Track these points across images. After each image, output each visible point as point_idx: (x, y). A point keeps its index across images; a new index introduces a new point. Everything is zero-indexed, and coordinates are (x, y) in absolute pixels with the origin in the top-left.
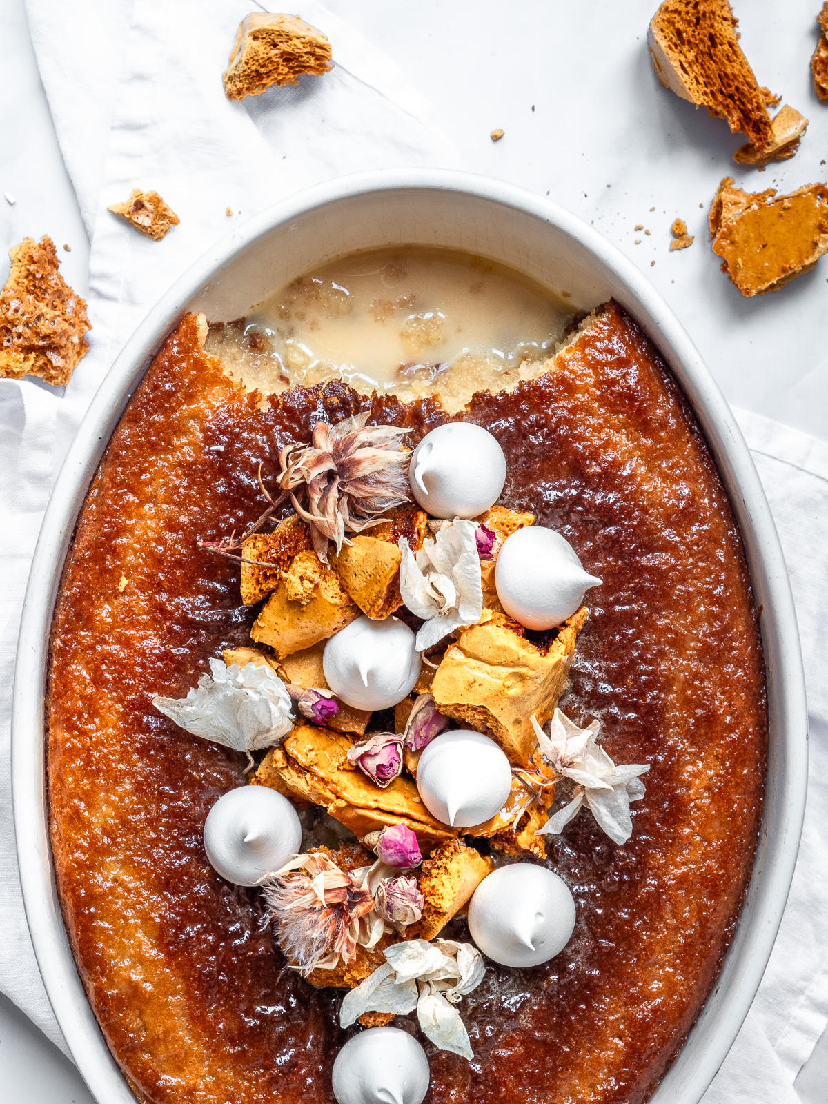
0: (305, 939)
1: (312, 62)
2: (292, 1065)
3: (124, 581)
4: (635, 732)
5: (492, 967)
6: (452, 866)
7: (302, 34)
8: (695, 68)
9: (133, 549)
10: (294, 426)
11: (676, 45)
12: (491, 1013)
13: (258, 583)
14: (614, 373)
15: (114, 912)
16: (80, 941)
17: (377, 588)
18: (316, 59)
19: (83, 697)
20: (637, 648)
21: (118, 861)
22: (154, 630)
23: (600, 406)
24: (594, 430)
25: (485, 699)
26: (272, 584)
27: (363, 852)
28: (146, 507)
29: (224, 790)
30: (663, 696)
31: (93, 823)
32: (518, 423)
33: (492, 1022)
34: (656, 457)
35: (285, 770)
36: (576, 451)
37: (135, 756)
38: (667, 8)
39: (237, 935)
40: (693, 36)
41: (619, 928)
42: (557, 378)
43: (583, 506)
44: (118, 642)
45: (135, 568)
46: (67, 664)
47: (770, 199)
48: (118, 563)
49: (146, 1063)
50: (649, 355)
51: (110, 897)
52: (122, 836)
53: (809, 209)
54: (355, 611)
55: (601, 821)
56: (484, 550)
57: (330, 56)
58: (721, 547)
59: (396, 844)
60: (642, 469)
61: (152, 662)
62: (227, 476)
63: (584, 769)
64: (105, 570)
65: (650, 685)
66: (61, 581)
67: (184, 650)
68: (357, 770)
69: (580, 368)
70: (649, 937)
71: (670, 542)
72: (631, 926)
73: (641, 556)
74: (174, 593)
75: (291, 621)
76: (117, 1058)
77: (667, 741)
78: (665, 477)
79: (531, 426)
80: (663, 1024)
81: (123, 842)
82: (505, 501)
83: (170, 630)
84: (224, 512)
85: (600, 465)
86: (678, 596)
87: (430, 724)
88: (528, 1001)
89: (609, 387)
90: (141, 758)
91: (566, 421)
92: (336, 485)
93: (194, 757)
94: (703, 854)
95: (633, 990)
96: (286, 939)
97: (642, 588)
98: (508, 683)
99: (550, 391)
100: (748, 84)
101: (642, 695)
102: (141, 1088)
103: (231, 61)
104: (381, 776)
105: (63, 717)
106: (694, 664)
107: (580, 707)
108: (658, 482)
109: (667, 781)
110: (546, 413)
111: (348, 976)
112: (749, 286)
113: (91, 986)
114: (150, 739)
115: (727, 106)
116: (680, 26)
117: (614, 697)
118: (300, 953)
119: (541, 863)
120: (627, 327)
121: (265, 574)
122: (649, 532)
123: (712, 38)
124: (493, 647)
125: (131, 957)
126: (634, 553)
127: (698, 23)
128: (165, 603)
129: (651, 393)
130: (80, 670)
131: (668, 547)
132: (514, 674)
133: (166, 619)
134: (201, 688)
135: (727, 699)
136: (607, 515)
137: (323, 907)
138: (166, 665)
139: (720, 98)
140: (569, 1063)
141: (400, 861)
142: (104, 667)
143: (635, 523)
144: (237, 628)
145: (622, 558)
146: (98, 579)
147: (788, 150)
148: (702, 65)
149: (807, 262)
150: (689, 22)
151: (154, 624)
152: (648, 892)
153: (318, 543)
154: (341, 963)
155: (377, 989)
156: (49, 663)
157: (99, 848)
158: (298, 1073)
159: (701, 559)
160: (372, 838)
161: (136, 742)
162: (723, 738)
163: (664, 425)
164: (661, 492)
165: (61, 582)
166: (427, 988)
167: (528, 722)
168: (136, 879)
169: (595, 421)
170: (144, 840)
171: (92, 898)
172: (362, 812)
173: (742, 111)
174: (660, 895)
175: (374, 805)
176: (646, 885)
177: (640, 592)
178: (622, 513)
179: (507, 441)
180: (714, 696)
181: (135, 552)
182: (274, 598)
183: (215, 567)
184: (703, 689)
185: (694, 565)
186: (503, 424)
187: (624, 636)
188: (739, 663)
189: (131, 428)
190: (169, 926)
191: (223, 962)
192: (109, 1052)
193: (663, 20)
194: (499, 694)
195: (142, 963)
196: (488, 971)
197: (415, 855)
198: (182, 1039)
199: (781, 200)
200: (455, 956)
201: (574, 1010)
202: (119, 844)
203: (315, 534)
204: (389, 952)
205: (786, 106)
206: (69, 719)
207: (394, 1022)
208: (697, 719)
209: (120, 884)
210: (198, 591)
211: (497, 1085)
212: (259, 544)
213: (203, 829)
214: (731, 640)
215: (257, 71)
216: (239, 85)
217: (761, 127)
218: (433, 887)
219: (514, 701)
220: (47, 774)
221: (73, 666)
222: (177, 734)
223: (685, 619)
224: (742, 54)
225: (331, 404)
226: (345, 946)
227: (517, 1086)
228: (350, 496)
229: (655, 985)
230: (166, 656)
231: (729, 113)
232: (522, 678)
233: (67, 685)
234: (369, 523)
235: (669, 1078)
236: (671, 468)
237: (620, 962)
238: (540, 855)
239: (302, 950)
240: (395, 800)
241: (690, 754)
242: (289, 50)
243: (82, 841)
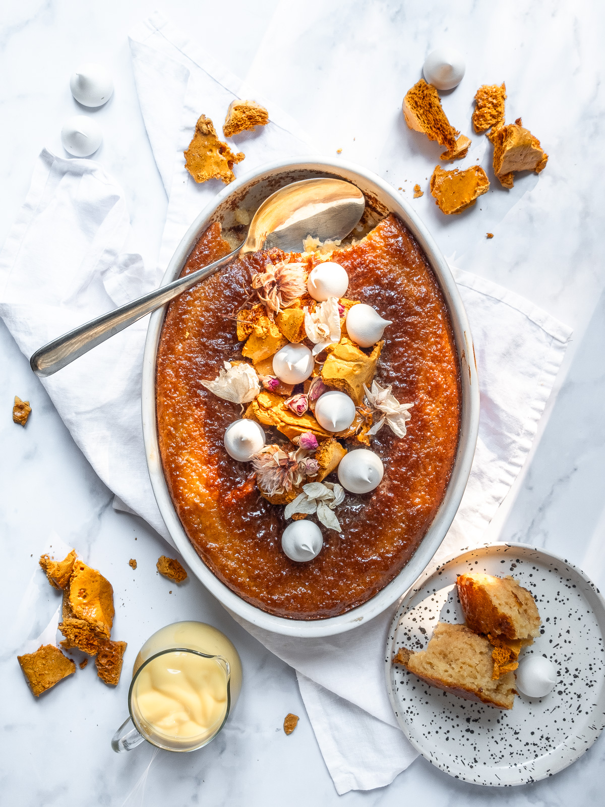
0: (270, 481)
1: (260, 120)
2: (264, 537)
3: (188, 334)
4: (405, 392)
5: (348, 494)
6: (330, 449)
7: (256, 107)
8: (423, 117)
9: (191, 320)
10: (258, 266)
11: (415, 107)
12: (348, 514)
13: (244, 330)
14: (392, 241)
15: (187, 474)
16: (172, 487)
17: (294, 329)
18: (262, 118)
19: (171, 383)
20: (405, 357)
21: (188, 452)
22: (201, 354)
23: (387, 255)
24: (385, 265)
25: (345, 376)
26: (250, 330)
27: (292, 447)
28: (196, 302)
29: (232, 421)
30: (417, 376)
31: (177, 437)
32: (352, 263)
33: (349, 517)
34: (411, 276)
35: (258, 411)
36: (377, 274)
37: (194, 407)
38: (410, 93)
39: (239, 483)
40: (422, 103)
41: (401, 476)
42: (368, 244)
43: (381, 297)
44: (185, 359)
45: (192, 328)
46: (165, 369)
47: (456, 173)
48: (185, 326)
49: (202, 538)
50: (407, 234)
51: (185, 468)
52: (189, 441)
53: (472, 176)
54: (286, 341)
55: (393, 428)
56: (341, 312)
57: (268, 117)
58: (440, 313)
59: (307, 440)
60: (405, 281)
61: (201, 367)
62: (230, 288)
63: (386, 406)
64: (179, 329)
65: (411, 372)
66: (161, 334)
67: (214, 362)
68: (288, 410)
69: (378, 239)
70: (414, 479)
71: (418, 312)
72: (406, 475)
73: (406, 318)
74: (208, 338)
75: (258, 347)
76: (189, 536)
77: (419, 396)
78: (415, 284)
79: (358, 264)
80: (421, 517)
81: (190, 444)
82: (348, 297)
83: (208, 354)
84: (229, 303)
85: (387, 279)
86: (422, 334)
87: (319, 388)
88: (364, 508)
89: (390, 247)
90: (197, 408)
91: (373, 262)
92: (276, 286)
93: (219, 407)
94: (436, 444)
95: (408, 502)
96: (262, 482)
97: (407, 331)
98: (355, 369)
99: (366, 249)
100: (446, 123)
101: (408, 376)
102: (200, 549)
103: (226, 120)
104: (299, 411)
105: (163, 392)
106: (430, 363)
107: (382, 383)
108: (412, 286)
109: (420, 412)
110: (364, 259)
111: (288, 498)
112: (448, 210)
113: (178, 505)
114: (200, 400)
115: (437, 133)
116: (416, 99)
117: (397, 378)
118: (268, 487)
119: (368, 448)
120: (397, 222)
121: (247, 326)
122: (409, 308)
123: (430, 104)
124: (348, 353)
125: (194, 493)
126: (403, 316)
127: (424, 98)
128: (205, 342)
129: (408, 249)
130: (170, 371)
131: (417, 314)
132: (357, 365)
133: (205, 349)
134: (221, 375)
135: (444, 377)
136: (391, 300)
137: (278, 467)
138: (206, 369)
139: (434, 129)
140: (382, 533)
141: (309, 447)
142: (180, 370)
143: (403, 304)
144: (236, 352)
145: (398, 318)
146: (176, 333)
147: (463, 154)
148: (426, 116)
149: (472, 199)
150: (420, 98)
151: (201, 351)
152: (413, 460)
153: (269, 313)
154: (285, 491)
155: (300, 503)
156: (156, 370)
157: (180, 446)
158: (266, 541)
159: (431, 319)
160: (296, 439)
161: (194, 401)
162: (443, 394)
163: (414, 263)
164: (414, 290)
165: (160, 336)
166: (320, 504)
167: (362, 386)
168: (195, 460)
169: (385, 261)
170: (199, 443)
171: (178, 468)
172: (292, 427)
173: (443, 135)
174: (418, 461)
175: (297, 424)
176: (412, 457)
177: (406, 333)
178: (397, 300)
179: (350, 270)
180: (439, 376)
181: (192, 321)
182: (251, 337)
183: (226, 327)
184: (434, 373)
185: (429, 321)
186: (346, 264)
187: (400, 352)
188: (449, 363)
189: (190, 269)
190: (210, 479)
191: (234, 494)
192: (186, 535)
193: (409, 97)
194: (351, 374)
195: (199, 495)
196: (346, 496)
197: (315, 444)
198: (217, 527)
199: (460, 173)
200: (332, 489)
201: (383, 511)
202: (188, 445)
203: (268, 309)
204: (305, 487)
205: (462, 135)
206: (166, 392)
207: (308, 517)
208: (432, 386)
209: (189, 462)
210: (219, 337)
211: (352, 544)
212: (244, 314)
213: (223, 438)
214: (446, 352)
215: (237, 124)
216: (230, 130)
217: (451, 142)
218: (321, 457)
219: (357, 376)
220: (157, 417)
221: (167, 370)
222: (212, 397)
223: (426, 344)
224: (443, 111)
225: (273, 257)
226: (287, 484)
227: (360, 545)
228: (281, 291)
229: (417, 500)
230: (206, 365)
231: (438, 136)
232: (360, 366)
233: (164, 378)
234: (290, 303)
235: (424, 541)
236: (417, 280)
237: (402, 490)
238: (367, 444)
239: (269, 486)
240: (305, 422)
241: (429, 401)
242: (250, 114)
243: (172, 444)
